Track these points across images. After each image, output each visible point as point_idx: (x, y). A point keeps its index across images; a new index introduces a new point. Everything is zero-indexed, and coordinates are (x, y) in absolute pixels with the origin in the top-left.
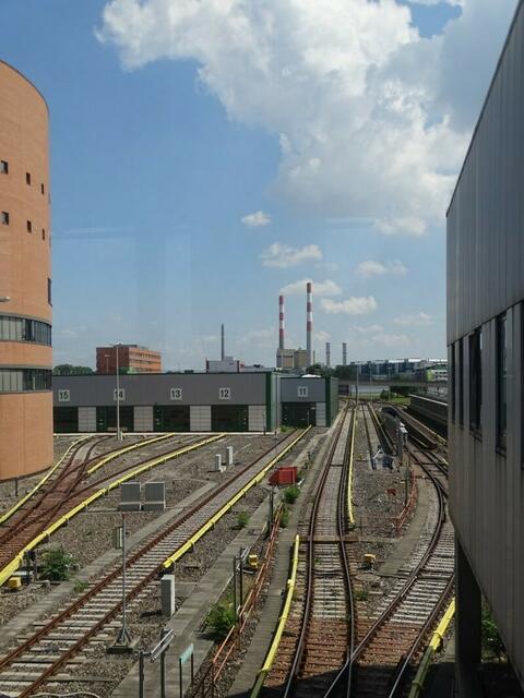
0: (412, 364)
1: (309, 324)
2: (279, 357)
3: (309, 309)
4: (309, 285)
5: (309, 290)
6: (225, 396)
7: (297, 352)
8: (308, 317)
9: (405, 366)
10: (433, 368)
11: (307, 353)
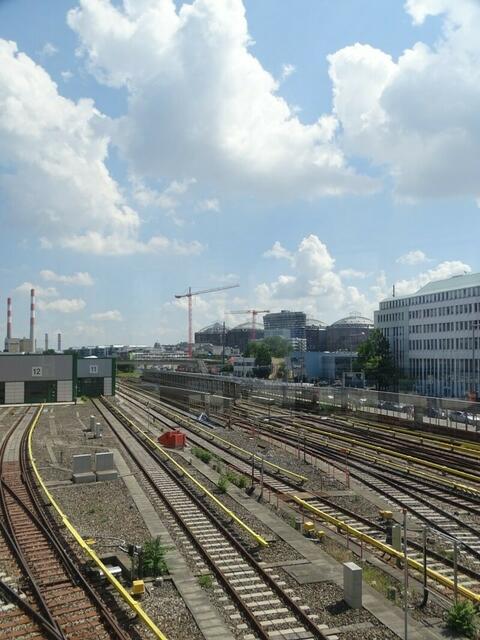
0: (117, 349)
1: (32, 320)
2: (6, 344)
3: (32, 309)
4: (32, 291)
5: (32, 294)
6: (39, 373)
7: (22, 341)
8: (32, 314)
9: (111, 350)
10: (134, 351)
11: (30, 341)
